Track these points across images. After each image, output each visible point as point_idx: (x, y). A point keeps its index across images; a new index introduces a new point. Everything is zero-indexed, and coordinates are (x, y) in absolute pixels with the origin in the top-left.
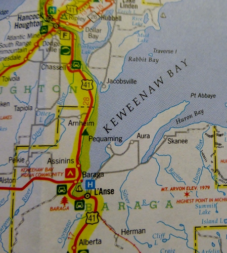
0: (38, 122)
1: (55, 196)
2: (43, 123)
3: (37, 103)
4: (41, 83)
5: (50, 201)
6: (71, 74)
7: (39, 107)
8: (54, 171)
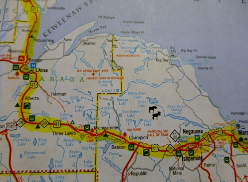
0: (3, 29)
1: (12, 71)
2: (6, 29)
3: (4, 19)
4: (7, 8)
5: (8, 73)
6: (25, 3)
7: (5, 21)
8: (12, 57)
